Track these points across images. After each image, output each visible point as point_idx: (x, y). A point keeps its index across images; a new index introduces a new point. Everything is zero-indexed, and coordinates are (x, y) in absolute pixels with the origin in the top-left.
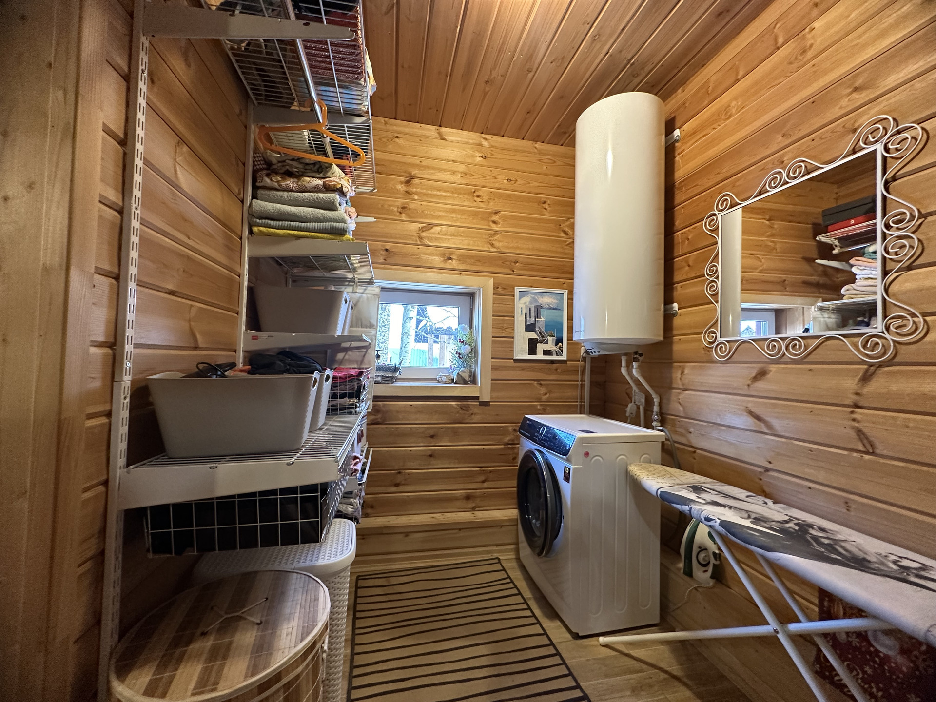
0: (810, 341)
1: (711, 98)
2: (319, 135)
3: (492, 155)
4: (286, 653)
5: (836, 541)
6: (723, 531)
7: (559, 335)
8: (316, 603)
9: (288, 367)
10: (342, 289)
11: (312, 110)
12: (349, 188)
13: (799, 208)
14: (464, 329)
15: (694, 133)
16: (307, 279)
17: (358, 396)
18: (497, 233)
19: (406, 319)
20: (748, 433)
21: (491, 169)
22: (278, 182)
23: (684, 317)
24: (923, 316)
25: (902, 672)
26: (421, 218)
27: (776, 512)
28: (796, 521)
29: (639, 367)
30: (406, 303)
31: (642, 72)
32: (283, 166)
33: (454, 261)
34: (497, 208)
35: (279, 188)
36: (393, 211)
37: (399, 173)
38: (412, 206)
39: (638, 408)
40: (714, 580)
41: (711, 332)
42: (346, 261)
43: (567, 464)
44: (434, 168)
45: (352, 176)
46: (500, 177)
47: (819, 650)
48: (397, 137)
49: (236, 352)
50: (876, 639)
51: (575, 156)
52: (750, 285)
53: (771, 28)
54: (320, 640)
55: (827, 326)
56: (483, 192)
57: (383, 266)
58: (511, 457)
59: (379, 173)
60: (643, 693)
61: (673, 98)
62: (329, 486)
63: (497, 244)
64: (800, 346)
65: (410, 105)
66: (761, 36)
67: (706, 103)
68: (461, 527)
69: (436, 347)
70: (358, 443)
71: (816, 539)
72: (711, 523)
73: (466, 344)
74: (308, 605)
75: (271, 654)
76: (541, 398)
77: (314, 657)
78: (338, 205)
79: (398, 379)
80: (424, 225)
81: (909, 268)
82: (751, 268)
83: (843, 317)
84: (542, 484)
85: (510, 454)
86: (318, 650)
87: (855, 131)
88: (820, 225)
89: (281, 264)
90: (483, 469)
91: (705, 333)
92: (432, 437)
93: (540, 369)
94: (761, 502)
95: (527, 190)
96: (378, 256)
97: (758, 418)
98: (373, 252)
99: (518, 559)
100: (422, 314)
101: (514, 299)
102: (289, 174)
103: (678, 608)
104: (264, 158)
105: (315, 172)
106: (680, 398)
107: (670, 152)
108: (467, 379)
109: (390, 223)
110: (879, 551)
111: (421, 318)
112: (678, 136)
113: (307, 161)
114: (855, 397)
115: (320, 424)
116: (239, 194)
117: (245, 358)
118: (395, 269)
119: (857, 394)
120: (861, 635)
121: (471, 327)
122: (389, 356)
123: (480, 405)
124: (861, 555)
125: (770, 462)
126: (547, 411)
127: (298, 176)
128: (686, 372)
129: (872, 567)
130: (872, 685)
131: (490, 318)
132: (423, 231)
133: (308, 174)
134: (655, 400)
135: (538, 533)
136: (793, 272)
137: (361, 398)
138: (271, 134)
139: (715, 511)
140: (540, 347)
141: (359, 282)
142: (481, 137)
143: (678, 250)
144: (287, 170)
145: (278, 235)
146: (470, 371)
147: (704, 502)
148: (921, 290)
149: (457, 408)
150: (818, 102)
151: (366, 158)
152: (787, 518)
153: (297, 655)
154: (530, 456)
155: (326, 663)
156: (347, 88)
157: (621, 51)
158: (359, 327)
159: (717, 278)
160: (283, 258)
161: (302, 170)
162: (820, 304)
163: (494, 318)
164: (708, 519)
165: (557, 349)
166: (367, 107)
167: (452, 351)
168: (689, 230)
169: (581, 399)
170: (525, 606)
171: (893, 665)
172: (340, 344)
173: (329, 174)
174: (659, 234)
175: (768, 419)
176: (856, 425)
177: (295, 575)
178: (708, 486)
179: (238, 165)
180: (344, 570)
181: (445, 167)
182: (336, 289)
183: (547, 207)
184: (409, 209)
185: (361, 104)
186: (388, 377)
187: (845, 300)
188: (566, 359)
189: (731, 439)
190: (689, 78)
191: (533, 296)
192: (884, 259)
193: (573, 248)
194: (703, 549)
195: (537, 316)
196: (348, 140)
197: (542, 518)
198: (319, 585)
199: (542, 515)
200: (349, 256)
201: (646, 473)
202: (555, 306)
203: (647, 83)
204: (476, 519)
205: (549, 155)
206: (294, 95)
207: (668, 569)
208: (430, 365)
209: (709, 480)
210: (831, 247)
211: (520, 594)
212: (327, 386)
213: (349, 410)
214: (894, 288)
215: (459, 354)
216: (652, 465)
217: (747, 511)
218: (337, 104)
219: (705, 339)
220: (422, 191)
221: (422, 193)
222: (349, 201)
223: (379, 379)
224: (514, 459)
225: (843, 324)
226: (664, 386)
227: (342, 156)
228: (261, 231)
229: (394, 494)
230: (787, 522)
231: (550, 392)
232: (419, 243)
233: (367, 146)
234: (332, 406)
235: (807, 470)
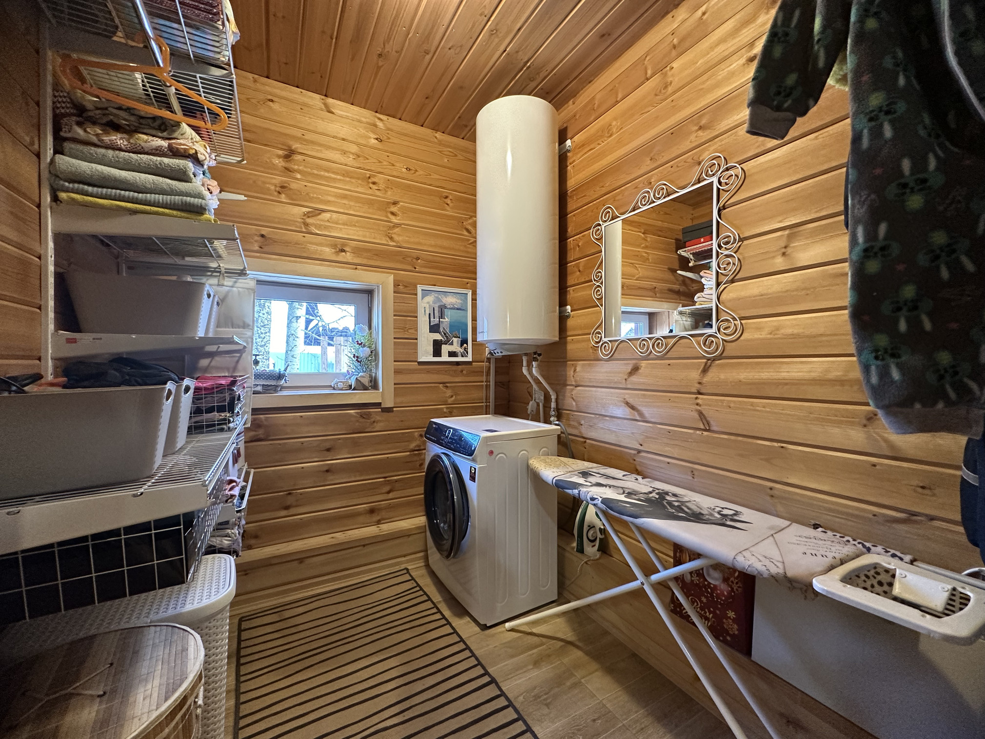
0: (669, 340)
1: (597, 114)
2: (159, 81)
3: (389, 138)
4: (145, 719)
5: (683, 503)
6: (603, 507)
7: (464, 336)
8: (184, 653)
9: (127, 377)
10: (204, 280)
11: (146, 47)
12: (207, 156)
13: (666, 225)
14: (361, 330)
15: (583, 145)
16: (150, 266)
17: (231, 408)
18: (397, 225)
19: (292, 318)
20: (625, 421)
21: (388, 154)
22: (97, 135)
23: (577, 319)
24: (740, 320)
25: (724, 595)
26: (306, 201)
27: (643, 486)
28: (657, 491)
29: (539, 366)
30: (291, 299)
31: (537, 76)
32: (104, 115)
33: (348, 254)
34: (396, 198)
35: (99, 143)
36: (269, 189)
37: (276, 145)
38: (294, 186)
39: (538, 405)
40: (600, 552)
41: (597, 333)
42: (207, 246)
43: (473, 464)
44: (321, 145)
45: (210, 140)
46: (398, 165)
47: (673, 593)
48: (272, 101)
49: (40, 361)
50: (709, 575)
51: (475, 151)
52: (628, 291)
53: (642, 60)
54: (191, 694)
55: (685, 327)
56: (379, 178)
57: (258, 255)
58: (418, 464)
59: (249, 141)
60: (543, 663)
61: (565, 110)
62: (196, 516)
63: (396, 237)
64: (662, 345)
65: (286, 64)
66: (634, 65)
67: (592, 118)
68: (365, 543)
69: (331, 351)
70: (234, 464)
71: (670, 503)
72: (595, 502)
73: (364, 346)
74: (172, 658)
75: (122, 726)
76: (447, 401)
77: (185, 715)
78: (192, 176)
79: (283, 388)
80: (310, 210)
81: (732, 281)
82: (628, 276)
83: (696, 320)
84: (449, 488)
85: (416, 461)
86: (190, 706)
87: (699, 163)
88: (680, 241)
89: (108, 245)
90: (388, 479)
91: (593, 334)
92: (328, 450)
93: (446, 371)
94: (633, 479)
95: (429, 183)
96: (252, 243)
97: (633, 408)
98: (245, 238)
99: (427, 566)
100: (312, 312)
101: (417, 298)
102: (116, 127)
103: (572, 583)
104: (70, 99)
105: (154, 128)
106: (573, 393)
107: (563, 160)
108: (367, 384)
109: (265, 203)
110: (709, 506)
111: (311, 318)
112: (569, 146)
113: (142, 114)
114: (698, 386)
115: (179, 445)
116: (32, 144)
117: (55, 367)
118: (275, 259)
119: (700, 383)
120: (699, 573)
121: (370, 327)
122: (271, 361)
123: (382, 411)
124: (698, 510)
125: (641, 445)
126: (453, 414)
127: (130, 131)
128: (578, 369)
129: (704, 518)
130: (706, 610)
131: (392, 318)
132: (309, 217)
133: (145, 131)
134: (552, 397)
135: (446, 537)
136: (662, 280)
137: (236, 411)
138: (82, 68)
139: (597, 491)
140: (445, 349)
141: (226, 272)
142: (376, 116)
143: (571, 256)
144: (111, 121)
145: (102, 207)
146: (371, 376)
147: (590, 484)
148: (739, 299)
149: (356, 417)
150: (675, 133)
151: (229, 121)
152: (651, 489)
153: (161, 717)
154: (436, 460)
155: (202, 721)
156: (198, 29)
157: (517, 52)
158: (229, 328)
159: (602, 283)
160: (112, 238)
161: (136, 124)
162: (681, 309)
163: (395, 317)
164: (593, 499)
165: (462, 351)
166: (227, 58)
167: (349, 355)
168: (579, 238)
169: (486, 399)
170: (435, 610)
171: (719, 592)
172: (203, 348)
173: (175, 135)
174: (554, 239)
175: (639, 408)
176: (699, 408)
177: (153, 629)
178: (594, 470)
179: (27, 104)
180: (221, 611)
181: (333, 145)
182: (195, 281)
183: (448, 203)
184: (291, 189)
185: (219, 53)
186: (271, 385)
187: (697, 306)
188: (471, 360)
189: (613, 428)
190: (578, 93)
191: (436, 295)
192: (717, 272)
193: (475, 247)
194: (591, 527)
195: (442, 316)
196: (203, 94)
197: (450, 521)
198: (187, 633)
199: (450, 518)
200: (211, 241)
201: (544, 465)
202: (459, 307)
203: (542, 89)
204: (383, 532)
205: (449, 147)
206: (117, 21)
207: (564, 549)
208: (324, 371)
209: (595, 465)
210: (688, 260)
211: (430, 599)
212: (187, 400)
213: (221, 426)
214: (723, 297)
215: (357, 357)
216: (550, 457)
217: (622, 488)
218: (184, 47)
219: (593, 339)
220: (305, 170)
221: (306, 172)
222: (207, 171)
223: (259, 389)
224: (421, 465)
225: (696, 327)
226: (559, 382)
227: (195, 113)
228: (73, 199)
229: (283, 518)
230: (651, 493)
231: (456, 394)
232: (304, 230)
233: (230, 106)
234: (195, 423)
235: (667, 449)
